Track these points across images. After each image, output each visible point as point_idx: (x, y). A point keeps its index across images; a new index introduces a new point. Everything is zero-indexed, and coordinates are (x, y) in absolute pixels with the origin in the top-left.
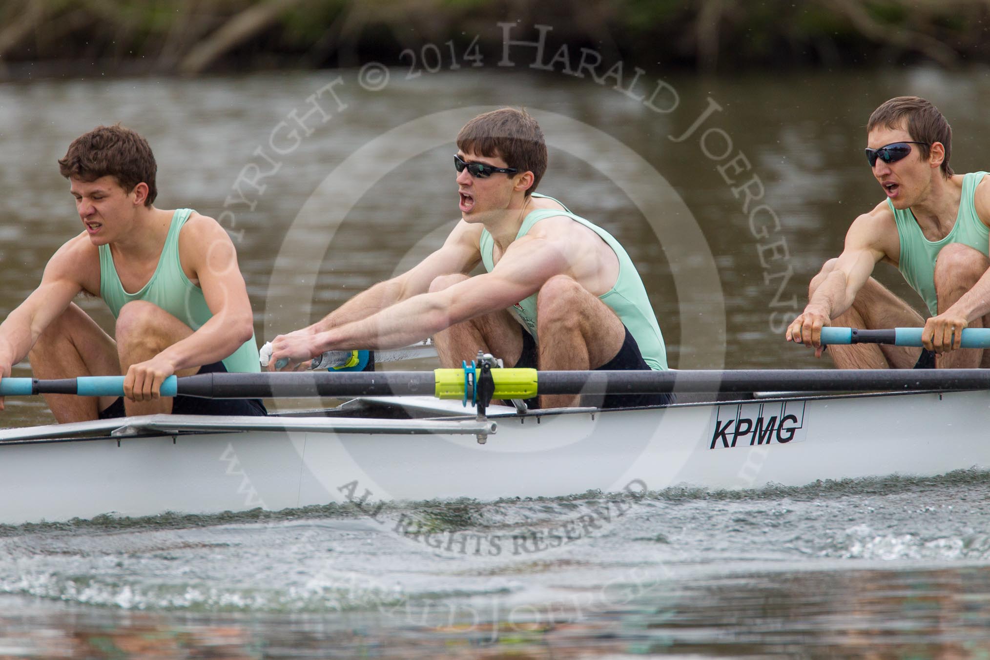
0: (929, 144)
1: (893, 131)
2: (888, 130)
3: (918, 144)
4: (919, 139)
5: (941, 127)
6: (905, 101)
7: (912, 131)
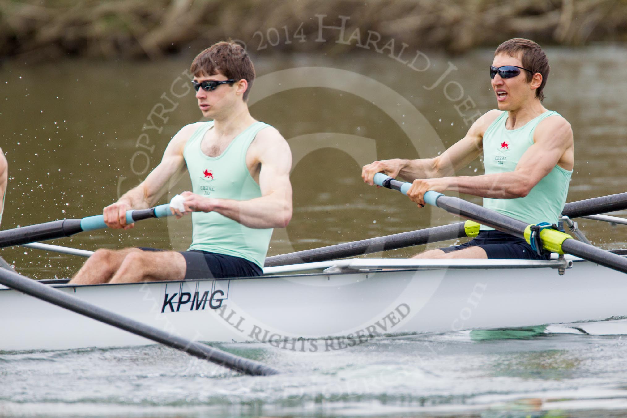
0: (533, 72)
1: (511, 58)
2: (508, 57)
3: (526, 70)
4: (527, 67)
5: (544, 64)
6: (524, 41)
7: (524, 61)
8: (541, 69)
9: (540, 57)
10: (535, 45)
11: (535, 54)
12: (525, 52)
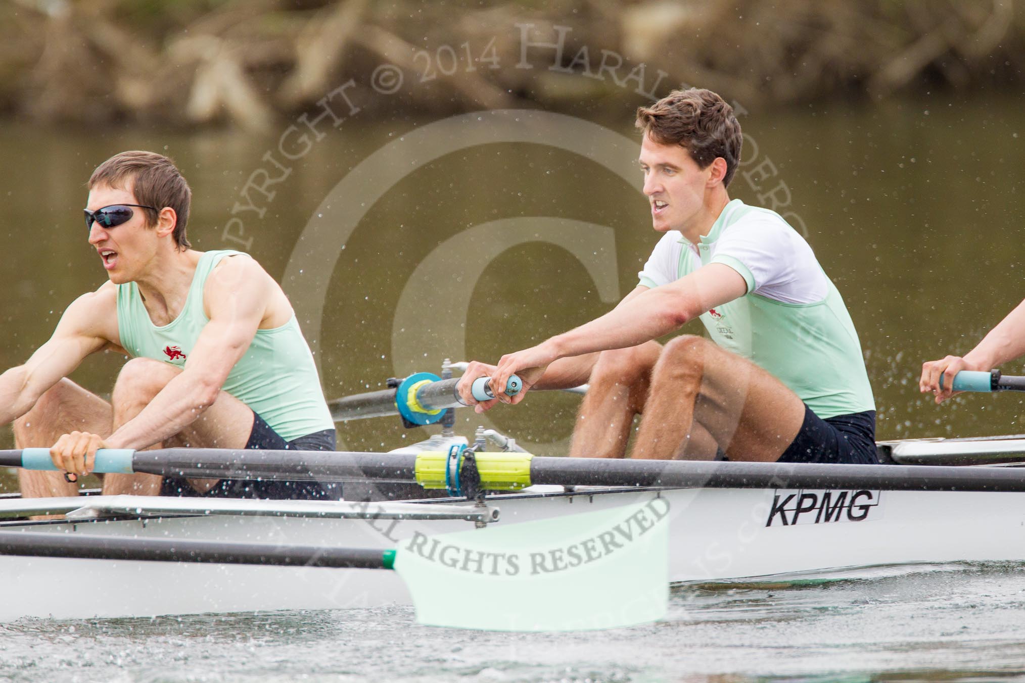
2: (109, 189)
6: (135, 155)
8: (173, 200)
9: (165, 180)
10: (156, 158)
11: (157, 175)
12: (138, 176)
